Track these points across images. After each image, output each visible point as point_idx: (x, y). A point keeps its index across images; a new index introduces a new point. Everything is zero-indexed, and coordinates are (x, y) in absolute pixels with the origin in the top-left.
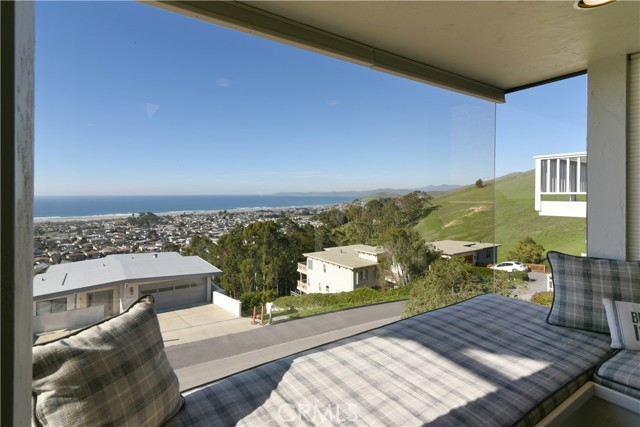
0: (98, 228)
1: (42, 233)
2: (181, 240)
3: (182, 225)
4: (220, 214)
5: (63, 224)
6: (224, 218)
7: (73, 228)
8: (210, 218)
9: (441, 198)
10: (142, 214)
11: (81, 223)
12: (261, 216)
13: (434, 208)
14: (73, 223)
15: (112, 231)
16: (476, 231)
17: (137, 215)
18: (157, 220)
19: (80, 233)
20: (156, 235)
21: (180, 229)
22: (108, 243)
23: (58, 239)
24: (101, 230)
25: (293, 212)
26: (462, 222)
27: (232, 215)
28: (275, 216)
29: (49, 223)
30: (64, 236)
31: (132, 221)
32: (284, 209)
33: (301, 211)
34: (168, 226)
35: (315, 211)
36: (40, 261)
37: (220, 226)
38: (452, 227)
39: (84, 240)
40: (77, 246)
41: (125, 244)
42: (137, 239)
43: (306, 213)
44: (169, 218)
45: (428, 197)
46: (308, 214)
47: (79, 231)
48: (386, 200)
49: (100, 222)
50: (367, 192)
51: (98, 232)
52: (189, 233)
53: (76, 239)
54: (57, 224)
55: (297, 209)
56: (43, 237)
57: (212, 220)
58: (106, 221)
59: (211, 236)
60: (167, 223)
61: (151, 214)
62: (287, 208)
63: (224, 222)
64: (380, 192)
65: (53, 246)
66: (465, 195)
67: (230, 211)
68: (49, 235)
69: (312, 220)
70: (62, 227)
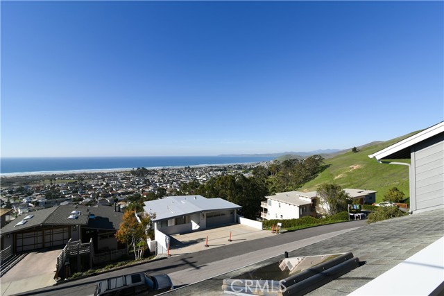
0: (112, 177)
1: (83, 180)
2: (165, 185)
3: (163, 176)
4: (186, 168)
5: (93, 174)
6: (188, 171)
7: (99, 177)
8: (179, 171)
9: (330, 159)
10: (139, 168)
11: (103, 174)
12: (211, 170)
13: (328, 166)
14: (99, 174)
15: (122, 179)
16: (356, 181)
17: (136, 169)
18: (148, 172)
19: (104, 180)
20: (149, 182)
21: (163, 178)
22: (121, 187)
23: (92, 183)
24: (116, 179)
25: (231, 167)
26: (346, 175)
27: (193, 169)
28: (221, 170)
29: (85, 174)
30: (95, 182)
31: (133, 172)
32: (226, 165)
33: (236, 167)
34: (156, 177)
35: (246, 167)
36: (86, 197)
37: (187, 176)
38: (340, 178)
39: (107, 185)
40: (104, 188)
41: (131, 187)
42: (138, 184)
44: (154, 170)
45: (321, 159)
46: (241, 169)
47: (103, 179)
48: (293, 160)
49: (114, 173)
50: (278, 154)
51: (114, 180)
52: (168, 180)
53: (102, 184)
54: (90, 174)
55: (234, 166)
56: (83, 182)
57: (181, 172)
58: (118, 173)
60: (154, 174)
61: (143, 169)
63: (188, 174)
64: (288, 155)
65: (90, 188)
66: (345, 157)
67: (191, 167)
68: (87, 181)
69: (244, 172)
70: (93, 176)
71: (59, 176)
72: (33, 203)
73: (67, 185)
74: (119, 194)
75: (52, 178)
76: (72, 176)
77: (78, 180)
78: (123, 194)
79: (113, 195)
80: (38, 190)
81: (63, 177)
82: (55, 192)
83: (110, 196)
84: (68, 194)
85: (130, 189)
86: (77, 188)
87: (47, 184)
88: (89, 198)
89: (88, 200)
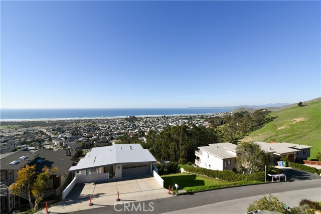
0: (113, 122)
1: (95, 123)
2: (146, 129)
3: (146, 122)
4: (162, 117)
5: (102, 120)
6: (164, 119)
7: (105, 122)
8: (158, 119)
9: (276, 112)
10: (130, 116)
11: (108, 120)
12: (180, 119)
13: (274, 118)
14: (105, 120)
15: (119, 124)
16: (297, 133)
17: (128, 117)
18: (136, 119)
19: (108, 124)
20: (136, 126)
21: (145, 124)
22: (118, 129)
23: (100, 126)
24: (115, 124)
25: (196, 117)
26: (289, 127)
27: (167, 118)
28: (187, 119)
29: (97, 119)
30: (102, 125)
31: (126, 119)
32: (192, 115)
34: (140, 122)
35: (207, 117)
36: (95, 135)
37: (162, 123)
38: (283, 130)
39: (109, 127)
40: (106, 129)
41: (124, 129)
42: (128, 127)
43: (202, 117)
44: (141, 118)
45: (268, 112)
47: (107, 123)
48: (244, 112)
49: (115, 119)
50: (234, 107)
52: (149, 125)
53: (106, 127)
54: (100, 120)
55: (198, 116)
56: (95, 125)
57: (159, 120)
58: (117, 119)
59: (158, 127)
60: (140, 121)
61: (133, 117)
63: (164, 121)
64: (242, 108)
65: (98, 129)
66: (291, 111)
67: (166, 116)
68: (97, 124)
69: (205, 121)
70: (101, 121)
71: (82, 120)
72: (64, 138)
73: (85, 127)
74: (115, 134)
75: (78, 122)
76: (89, 121)
77: (93, 123)
78: (118, 134)
79: (111, 134)
80: (68, 129)
81: (84, 121)
82: (77, 131)
83: (109, 135)
84: (85, 133)
85: (123, 131)
86: (90, 129)
87: (74, 125)
88: (96, 136)
89: (95, 137)
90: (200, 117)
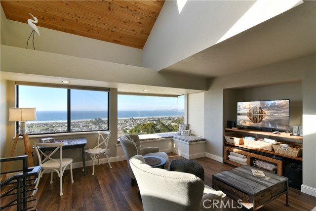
1: (53, 127)
4: (131, 119)
5: (62, 123)
6: (132, 121)
7: (66, 125)
10: (96, 119)
12: (149, 120)
14: (66, 123)
15: (83, 127)
17: (94, 120)
18: (102, 122)
20: (103, 128)
23: (60, 129)
24: (79, 126)
25: (163, 119)
27: (136, 120)
28: (155, 121)
29: (56, 123)
30: (63, 129)
31: (92, 122)
32: (160, 117)
35: (174, 118)
37: (130, 125)
43: (170, 119)
46: (170, 120)
49: (78, 123)
51: (77, 127)
54: (60, 123)
56: (54, 129)
57: (127, 122)
58: (81, 122)
59: (126, 129)
60: (106, 123)
61: (100, 119)
62: (161, 117)
63: (132, 123)
67: (134, 118)
68: (56, 128)
69: (172, 122)
70: (61, 125)
71: (36, 124)
73: (41, 131)
76: (45, 124)
77: (50, 127)
81: (38, 125)
90: (167, 118)
